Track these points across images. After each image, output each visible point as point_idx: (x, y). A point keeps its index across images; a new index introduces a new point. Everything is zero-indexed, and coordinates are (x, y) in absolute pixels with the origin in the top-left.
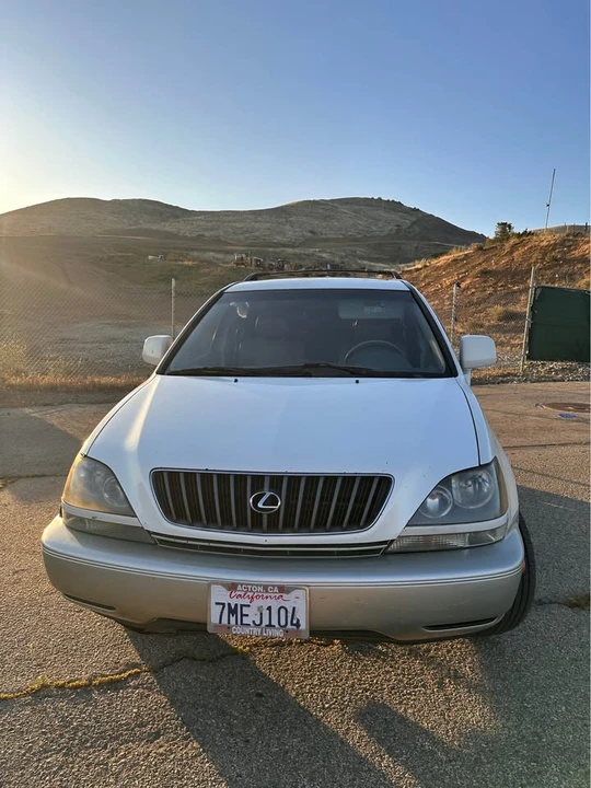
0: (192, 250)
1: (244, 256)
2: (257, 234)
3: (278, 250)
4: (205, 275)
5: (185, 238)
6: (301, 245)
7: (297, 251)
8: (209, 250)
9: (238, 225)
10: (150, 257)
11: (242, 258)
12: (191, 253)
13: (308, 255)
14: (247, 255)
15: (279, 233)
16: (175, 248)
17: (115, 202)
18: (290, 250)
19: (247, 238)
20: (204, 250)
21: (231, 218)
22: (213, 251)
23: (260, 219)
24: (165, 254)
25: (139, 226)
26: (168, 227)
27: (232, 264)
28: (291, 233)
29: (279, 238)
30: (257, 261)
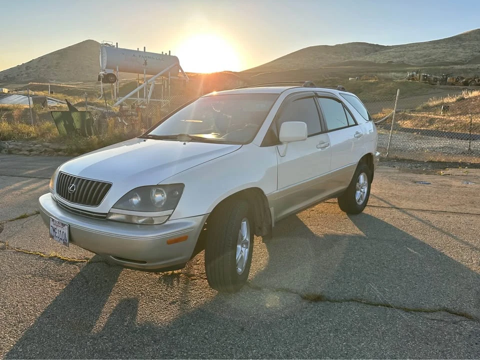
0: (380, 72)
1: (415, 73)
2: (433, 57)
3: (447, 67)
4: (380, 88)
5: (379, 65)
6: (470, 62)
7: (463, 67)
8: (392, 71)
9: (419, 52)
10: (350, 79)
11: (413, 75)
12: (378, 74)
13: (473, 70)
14: (417, 73)
15: (451, 55)
16: (368, 72)
17: (337, 46)
18: (459, 67)
19: (425, 61)
20: (388, 72)
21: (415, 48)
22: (395, 72)
23: (437, 46)
24: (360, 76)
25: (350, 60)
26: (369, 58)
27: (404, 80)
28: (461, 54)
29: (451, 59)
30: (424, 76)
